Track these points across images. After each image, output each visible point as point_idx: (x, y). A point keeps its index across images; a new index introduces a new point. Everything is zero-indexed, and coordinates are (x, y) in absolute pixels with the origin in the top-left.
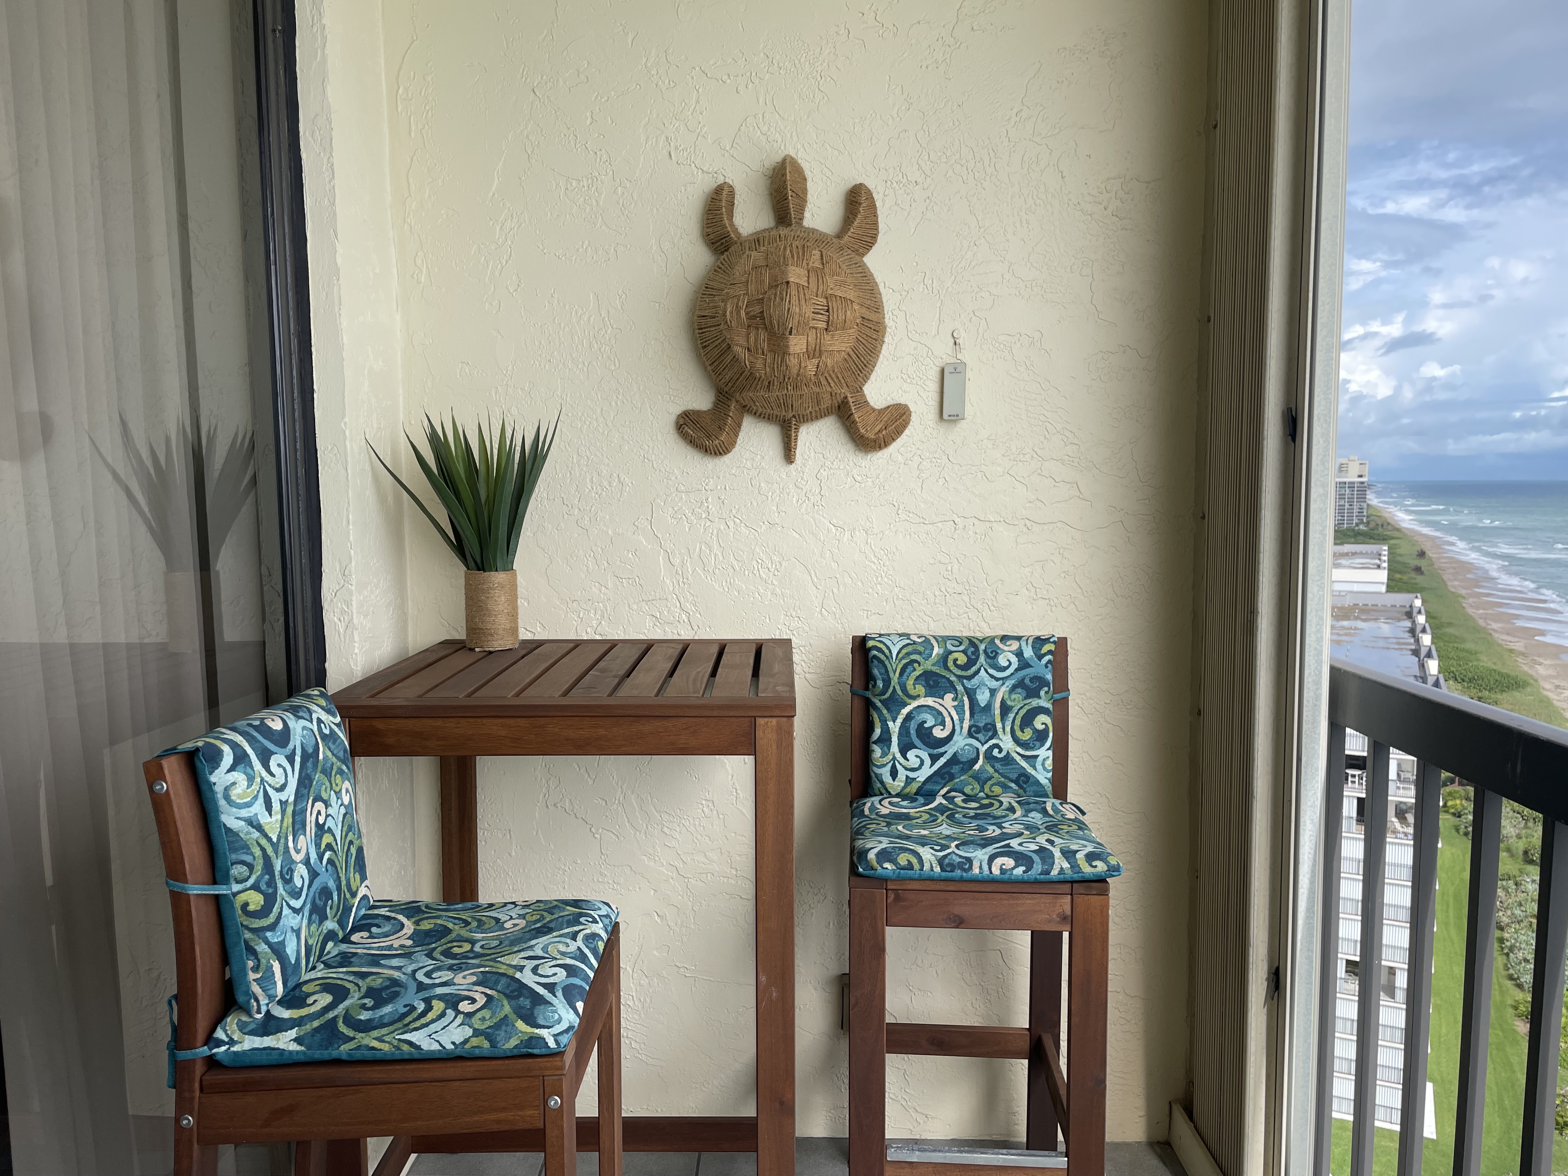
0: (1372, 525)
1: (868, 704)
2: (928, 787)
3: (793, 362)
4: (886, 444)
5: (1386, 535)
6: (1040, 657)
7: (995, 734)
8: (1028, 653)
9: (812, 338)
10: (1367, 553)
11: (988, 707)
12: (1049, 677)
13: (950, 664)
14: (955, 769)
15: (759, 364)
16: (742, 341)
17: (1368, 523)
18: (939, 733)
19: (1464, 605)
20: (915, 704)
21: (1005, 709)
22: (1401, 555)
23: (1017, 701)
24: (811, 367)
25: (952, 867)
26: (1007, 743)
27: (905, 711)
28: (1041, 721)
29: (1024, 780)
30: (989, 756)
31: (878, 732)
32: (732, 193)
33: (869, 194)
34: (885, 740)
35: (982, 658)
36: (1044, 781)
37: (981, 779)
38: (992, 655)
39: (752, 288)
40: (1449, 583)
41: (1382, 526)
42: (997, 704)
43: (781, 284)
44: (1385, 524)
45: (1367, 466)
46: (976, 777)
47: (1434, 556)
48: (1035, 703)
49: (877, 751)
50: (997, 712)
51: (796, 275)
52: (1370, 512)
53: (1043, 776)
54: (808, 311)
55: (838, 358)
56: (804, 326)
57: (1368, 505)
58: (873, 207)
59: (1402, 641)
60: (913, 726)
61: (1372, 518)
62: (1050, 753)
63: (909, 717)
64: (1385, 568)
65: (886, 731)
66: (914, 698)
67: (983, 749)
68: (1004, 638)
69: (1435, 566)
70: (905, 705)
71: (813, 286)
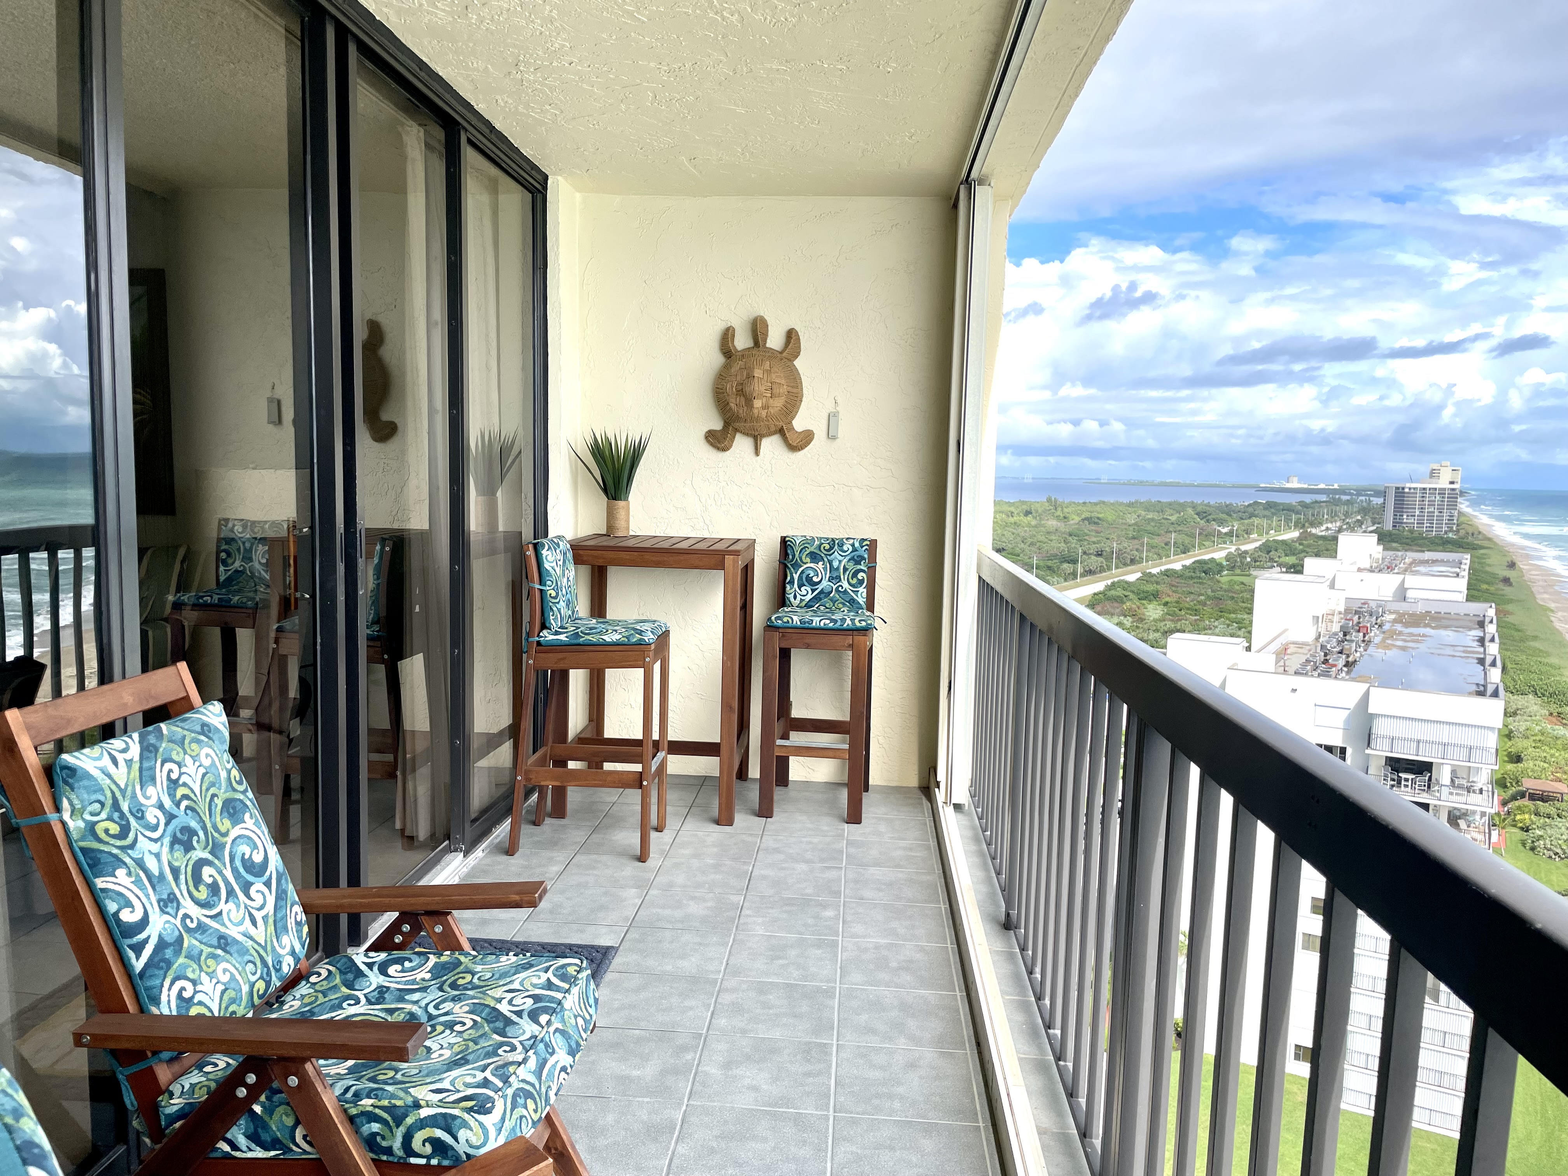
0: (1462, 533)
1: (786, 566)
2: (810, 604)
3: (756, 411)
4: (802, 449)
5: (1478, 545)
6: (862, 547)
7: (840, 580)
8: (857, 545)
9: (764, 399)
10: (1448, 561)
11: (838, 569)
12: (866, 556)
13: (822, 548)
14: (822, 596)
15: (741, 411)
16: (733, 401)
17: (1458, 531)
18: (815, 579)
19: (1552, 619)
20: (805, 566)
21: (845, 569)
22: (1489, 565)
23: (851, 566)
24: (764, 413)
25: (805, 623)
26: (845, 585)
27: (801, 569)
28: (861, 575)
29: (852, 601)
30: (837, 590)
31: (789, 578)
32: (734, 330)
33: (797, 332)
34: (792, 582)
35: (836, 547)
36: (861, 603)
37: (834, 601)
38: (841, 545)
39: (739, 378)
40: (1537, 596)
41: (1473, 534)
42: (842, 568)
43: (750, 377)
44: (1476, 533)
45: (1460, 472)
46: (831, 600)
47: (1525, 567)
48: (859, 567)
49: (788, 587)
50: (842, 571)
51: (758, 373)
52: (1462, 519)
53: (861, 600)
54: (762, 388)
55: (776, 409)
56: (761, 396)
57: (1459, 513)
58: (798, 340)
59: (1469, 649)
60: (804, 576)
61: (1463, 526)
62: (865, 590)
63: (802, 572)
64: (1463, 577)
65: (792, 577)
66: (805, 563)
67: (834, 587)
68: (847, 539)
69: (1526, 578)
70: (801, 566)
71: (765, 378)
